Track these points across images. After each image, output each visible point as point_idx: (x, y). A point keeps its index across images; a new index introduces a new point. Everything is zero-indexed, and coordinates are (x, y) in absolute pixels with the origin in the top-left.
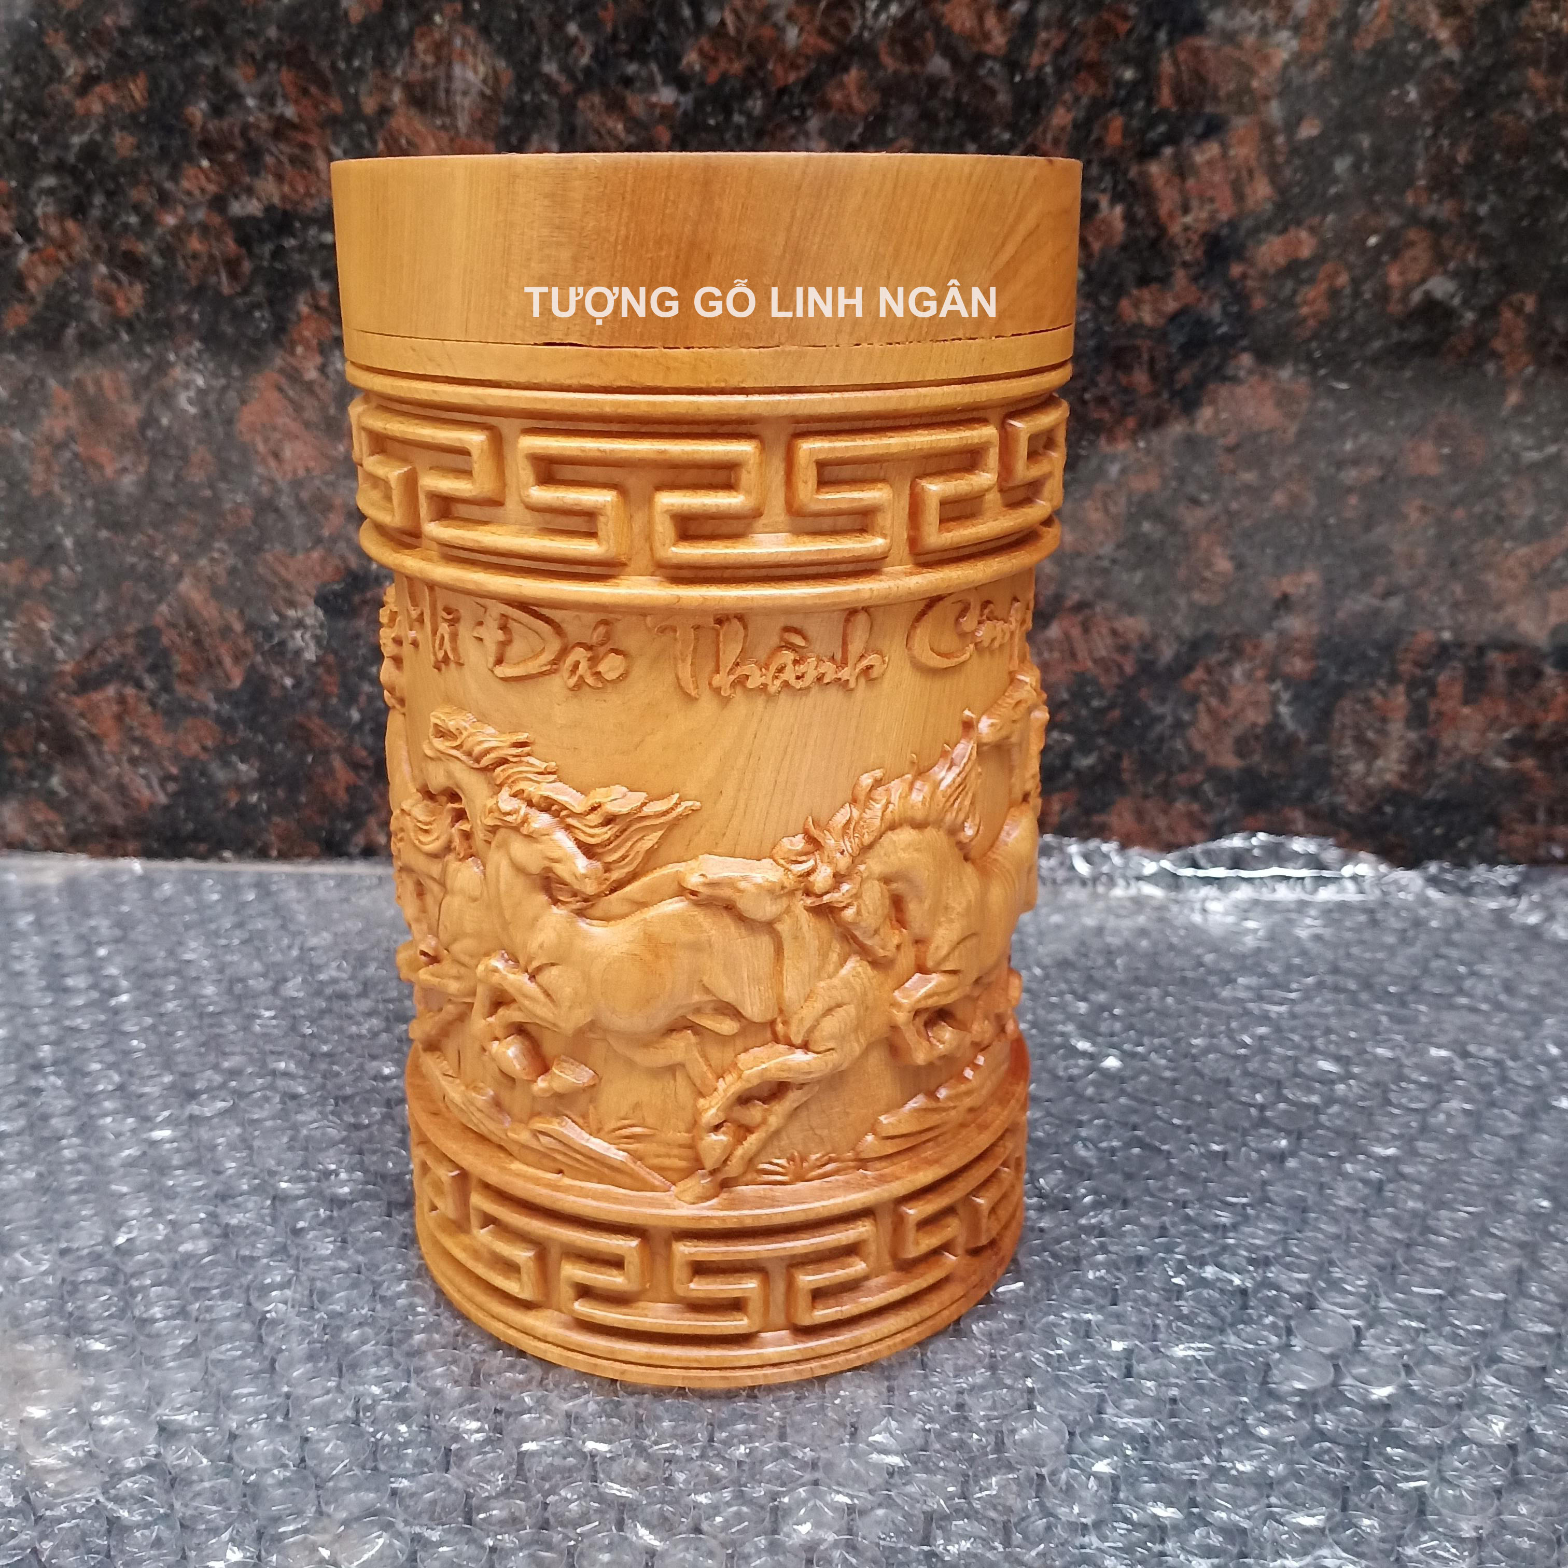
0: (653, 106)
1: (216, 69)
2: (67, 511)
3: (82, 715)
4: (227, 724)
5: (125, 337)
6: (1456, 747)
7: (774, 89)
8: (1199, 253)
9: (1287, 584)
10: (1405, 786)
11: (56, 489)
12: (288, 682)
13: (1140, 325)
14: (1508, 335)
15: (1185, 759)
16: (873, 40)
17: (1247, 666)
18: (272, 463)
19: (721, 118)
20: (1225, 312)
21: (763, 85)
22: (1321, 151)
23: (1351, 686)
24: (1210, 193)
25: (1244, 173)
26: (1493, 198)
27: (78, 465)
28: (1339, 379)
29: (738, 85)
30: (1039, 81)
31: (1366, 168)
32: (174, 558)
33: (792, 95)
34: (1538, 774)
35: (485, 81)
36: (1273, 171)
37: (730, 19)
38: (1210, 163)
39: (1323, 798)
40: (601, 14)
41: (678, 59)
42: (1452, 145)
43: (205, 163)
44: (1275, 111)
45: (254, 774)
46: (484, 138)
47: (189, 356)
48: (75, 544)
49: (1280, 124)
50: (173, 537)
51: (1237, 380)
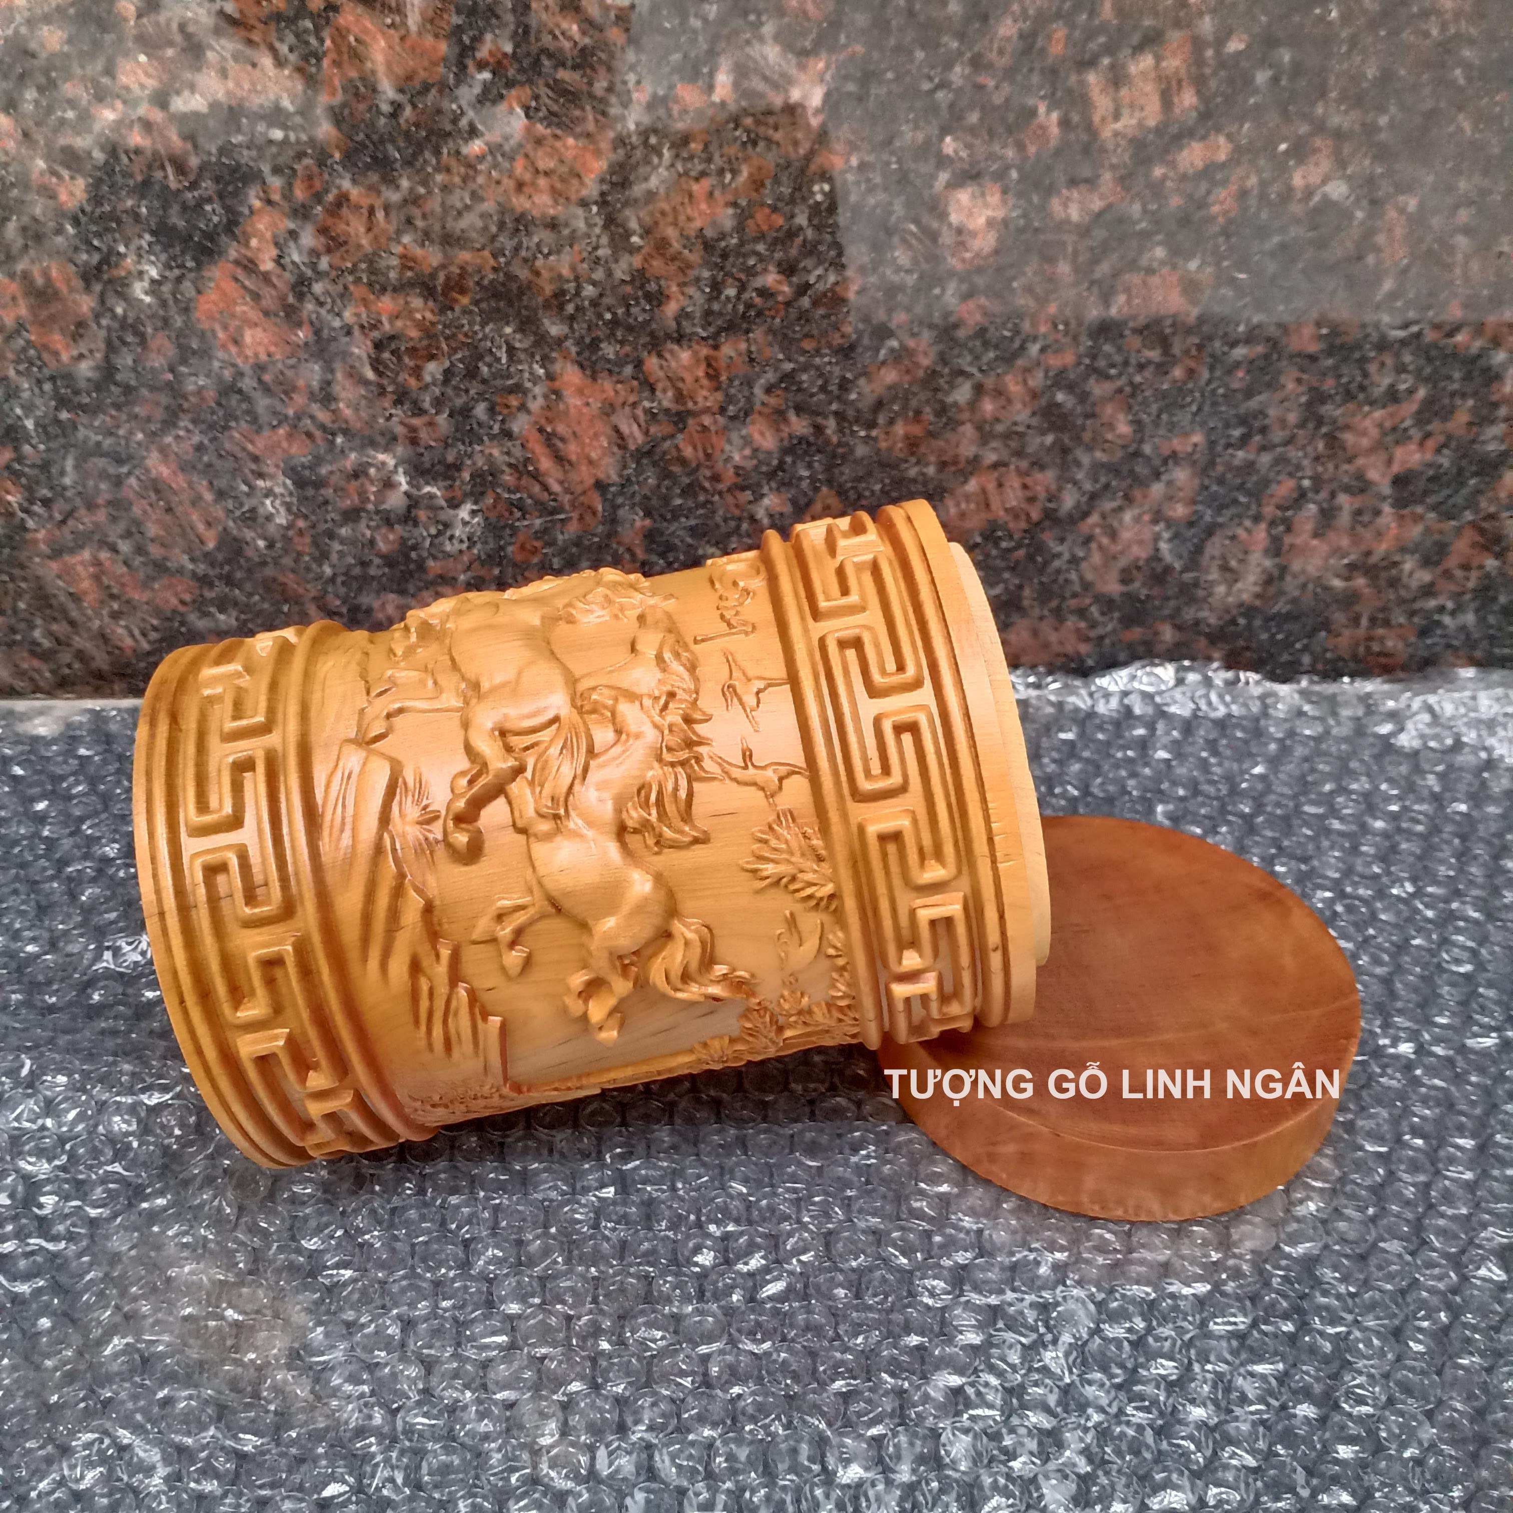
2: (26, 395)
3: (58, 577)
4: (204, 581)
5: (70, 230)
6: (1303, 571)
8: (1126, 157)
9: (1178, 444)
10: (1258, 603)
11: (12, 374)
12: (261, 543)
13: (1067, 221)
14: (1390, 230)
17: (1136, 511)
18: (233, 349)
19: (677, 21)
20: (1145, 211)
22: (1245, 64)
23: (1222, 525)
24: (1142, 101)
25: (1174, 84)
26: (1393, 109)
27: (32, 352)
28: (1240, 270)
31: (1284, 82)
32: (140, 436)
34: (1367, 591)
36: (1199, 82)
38: (1143, 73)
39: (1189, 614)
42: (1363, 61)
43: (143, 58)
44: (1207, 25)
45: (233, 623)
46: (436, 36)
47: (140, 248)
48: (37, 424)
49: (1211, 38)
50: (136, 417)
51: (1150, 271)
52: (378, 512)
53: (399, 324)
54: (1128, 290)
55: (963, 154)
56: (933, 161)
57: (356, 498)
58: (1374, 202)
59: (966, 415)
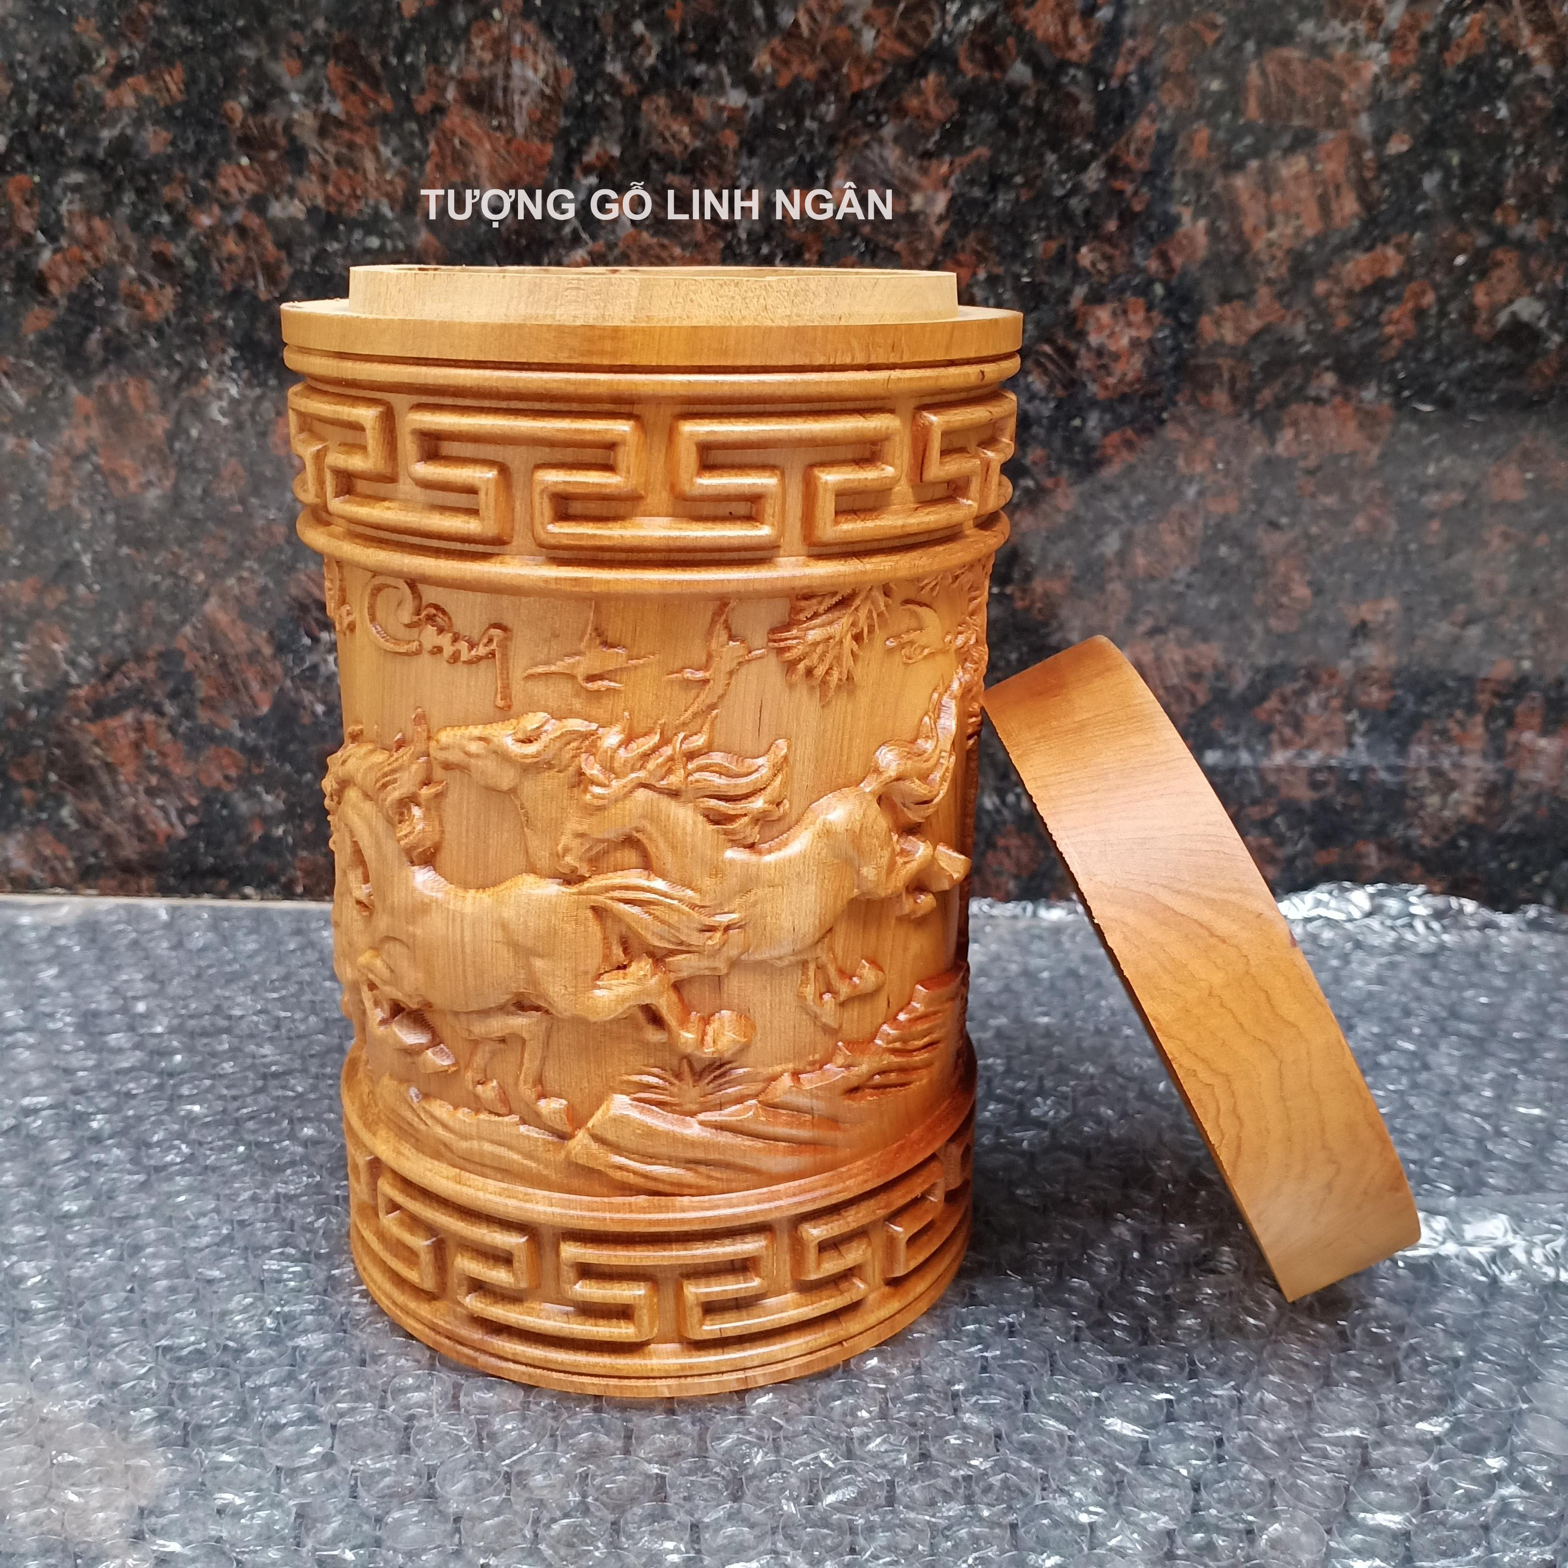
0: (721, 109)
1: (259, 61)
2: (86, 526)
3: (96, 743)
4: (253, 753)
5: (154, 343)
6: (1533, 780)
7: (848, 94)
8: (1284, 270)
9: (1365, 611)
10: (1481, 820)
11: (75, 502)
12: (319, 709)
13: (1221, 343)
15: (1258, 792)
16: (952, 45)
17: (1323, 695)
19: (792, 123)
20: (1309, 332)
21: (836, 89)
22: (1410, 167)
23: (1428, 716)
24: (1296, 208)
25: (1331, 189)
27: (99, 477)
28: (1423, 402)
29: (811, 89)
30: (1124, 90)
31: (1454, 186)
32: (201, 577)
33: (867, 99)
35: (545, 80)
36: (1362, 187)
37: (804, 20)
38: (1297, 177)
39: (1398, 831)
40: (669, 11)
41: (749, 60)
42: (1541, 164)
43: (245, 161)
44: (1364, 125)
45: (281, 806)
46: (543, 139)
47: (222, 364)
48: (94, 561)
49: (1369, 139)
50: (199, 555)
51: (1318, 401)
54: (1294, 424)
55: (1102, 266)
56: (1069, 275)
59: (1114, 571)
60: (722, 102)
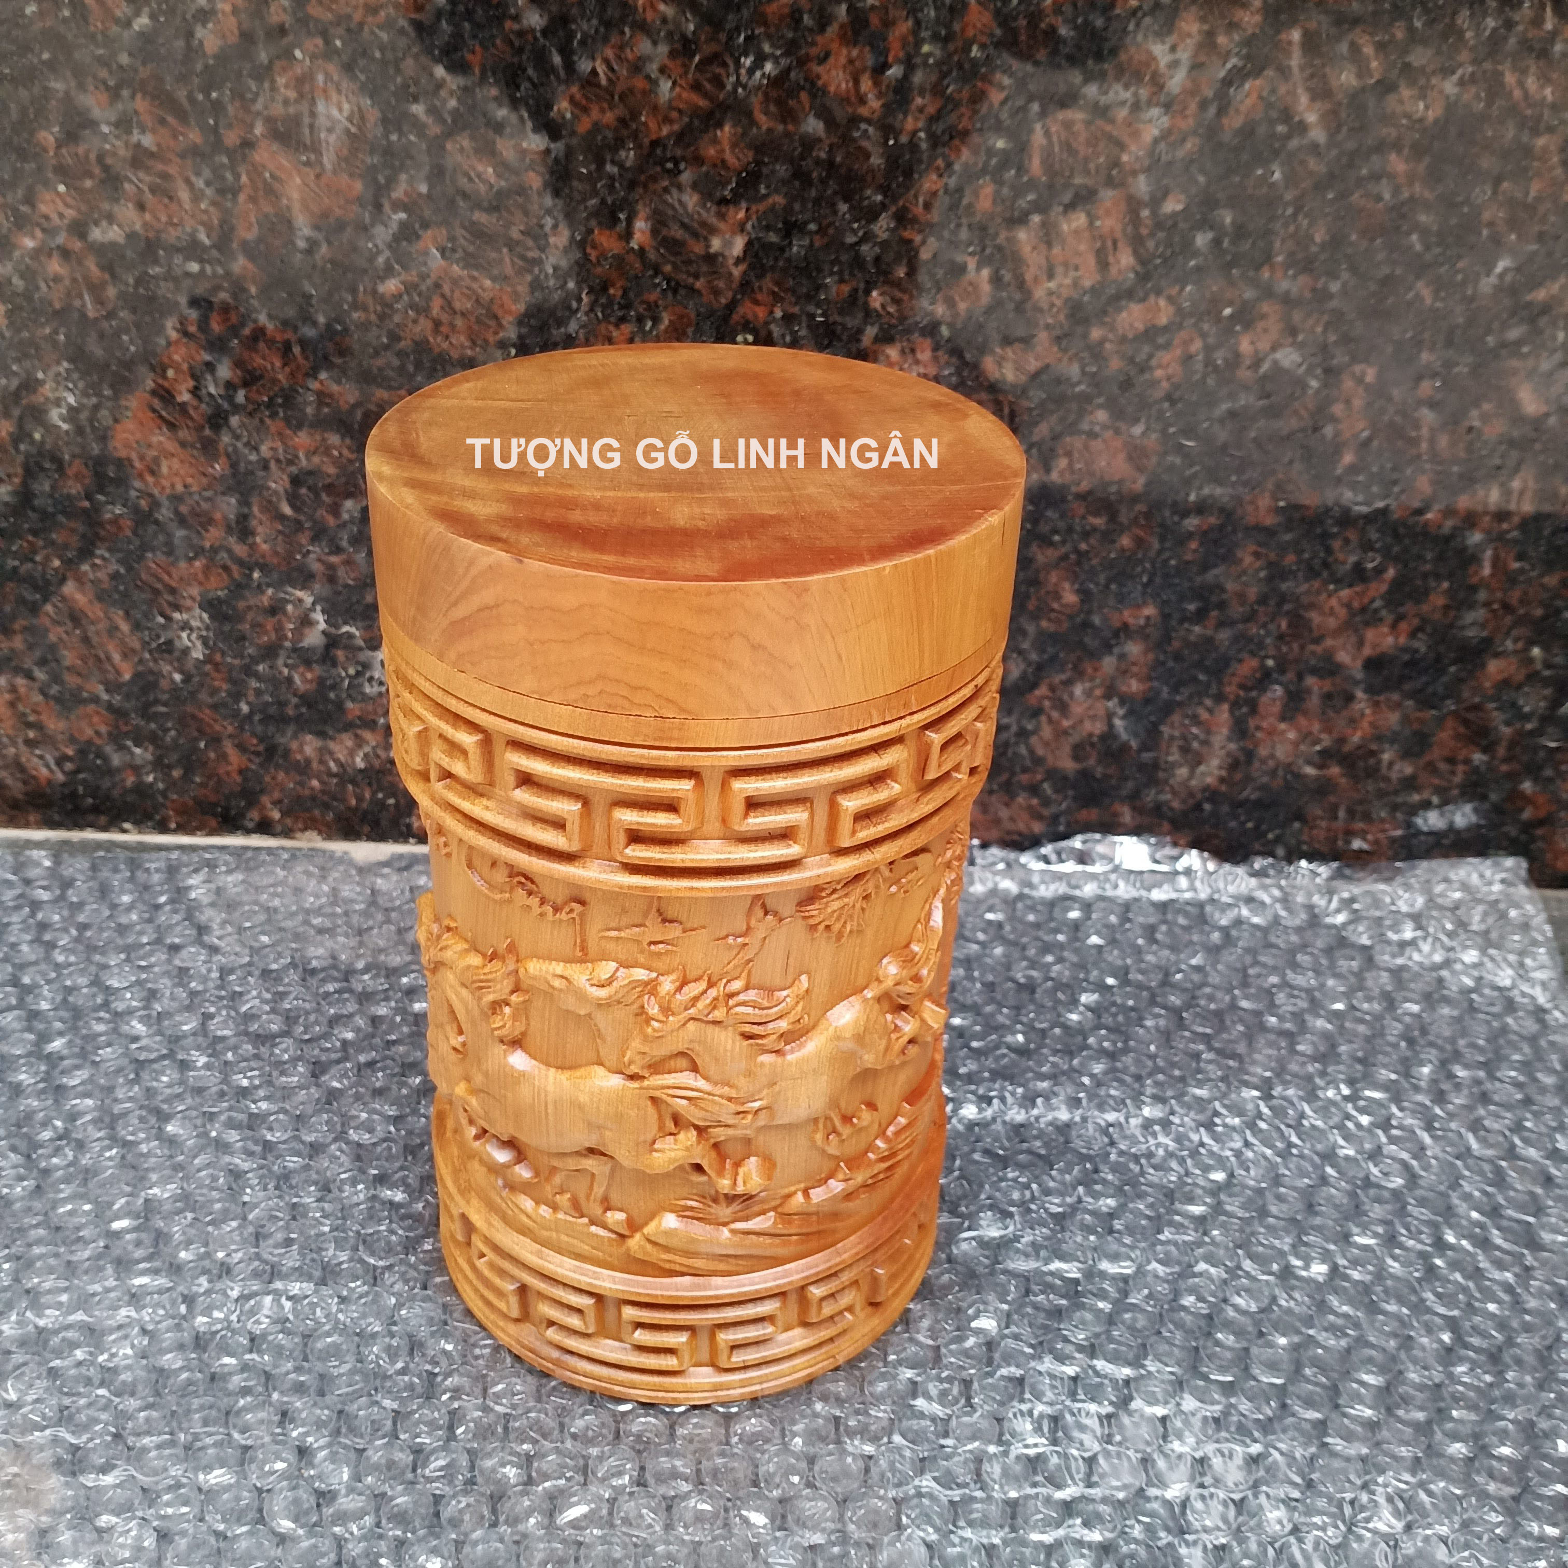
0: (524, 152)
1: (67, 93)
4: (118, 713)
6: (1272, 756)
7: (646, 141)
8: (1062, 317)
9: (1129, 616)
10: (1223, 788)
12: (177, 677)
13: (1002, 381)
14: (1348, 402)
15: (1028, 763)
16: (747, 97)
17: (1087, 685)
18: (150, 479)
19: (593, 167)
20: (1083, 373)
21: (635, 136)
22: (1183, 225)
23: (1180, 704)
24: (1075, 261)
25: (1109, 243)
26: (1345, 275)
28: (1188, 437)
29: (610, 135)
30: (913, 146)
31: (1226, 244)
32: (57, 563)
33: (665, 147)
34: (1343, 781)
35: (350, 119)
36: (1137, 242)
37: (601, 69)
38: (1076, 232)
39: (1150, 796)
40: (469, 57)
41: (549, 107)
42: (1310, 225)
43: (62, 188)
44: (1142, 185)
45: (149, 757)
46: (351, 175)
47: (58, 375)
49: (1146, 198)
50: (53, 543)
51: (1092, 435)
52: (295, 650)
53: (316, 460)
54: (1069, 454)
55: (891, 309)
56: (860, 315)
57: (273, 636)
58: (1328, 371)
60: (524, 145)
